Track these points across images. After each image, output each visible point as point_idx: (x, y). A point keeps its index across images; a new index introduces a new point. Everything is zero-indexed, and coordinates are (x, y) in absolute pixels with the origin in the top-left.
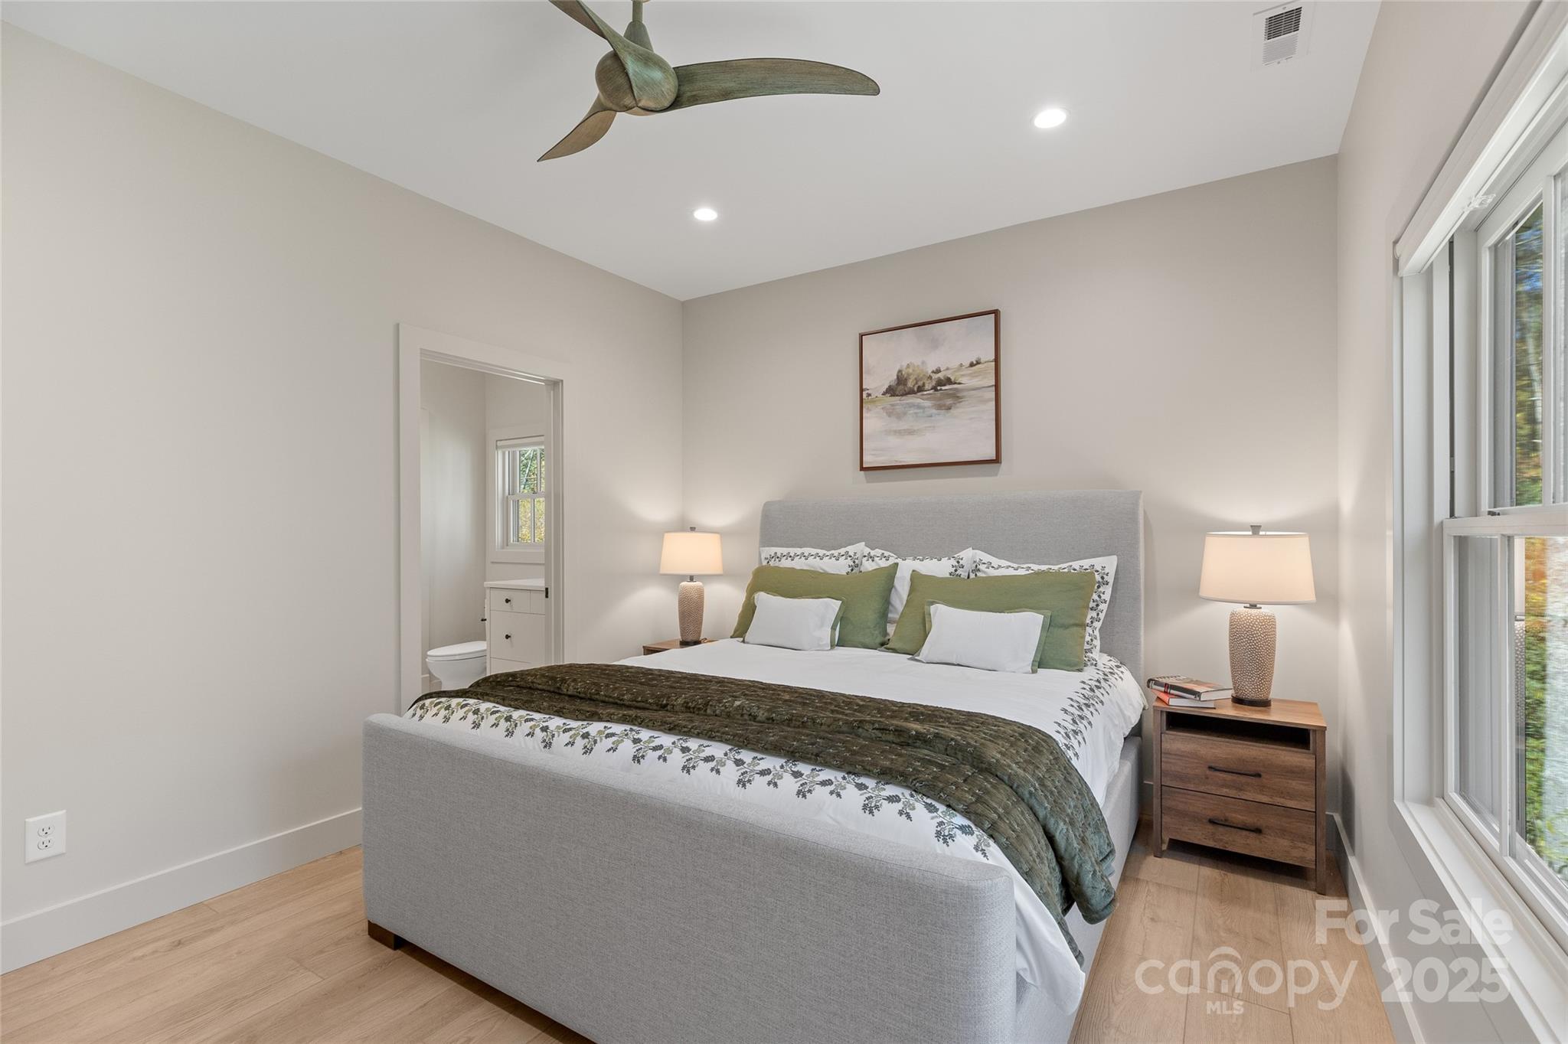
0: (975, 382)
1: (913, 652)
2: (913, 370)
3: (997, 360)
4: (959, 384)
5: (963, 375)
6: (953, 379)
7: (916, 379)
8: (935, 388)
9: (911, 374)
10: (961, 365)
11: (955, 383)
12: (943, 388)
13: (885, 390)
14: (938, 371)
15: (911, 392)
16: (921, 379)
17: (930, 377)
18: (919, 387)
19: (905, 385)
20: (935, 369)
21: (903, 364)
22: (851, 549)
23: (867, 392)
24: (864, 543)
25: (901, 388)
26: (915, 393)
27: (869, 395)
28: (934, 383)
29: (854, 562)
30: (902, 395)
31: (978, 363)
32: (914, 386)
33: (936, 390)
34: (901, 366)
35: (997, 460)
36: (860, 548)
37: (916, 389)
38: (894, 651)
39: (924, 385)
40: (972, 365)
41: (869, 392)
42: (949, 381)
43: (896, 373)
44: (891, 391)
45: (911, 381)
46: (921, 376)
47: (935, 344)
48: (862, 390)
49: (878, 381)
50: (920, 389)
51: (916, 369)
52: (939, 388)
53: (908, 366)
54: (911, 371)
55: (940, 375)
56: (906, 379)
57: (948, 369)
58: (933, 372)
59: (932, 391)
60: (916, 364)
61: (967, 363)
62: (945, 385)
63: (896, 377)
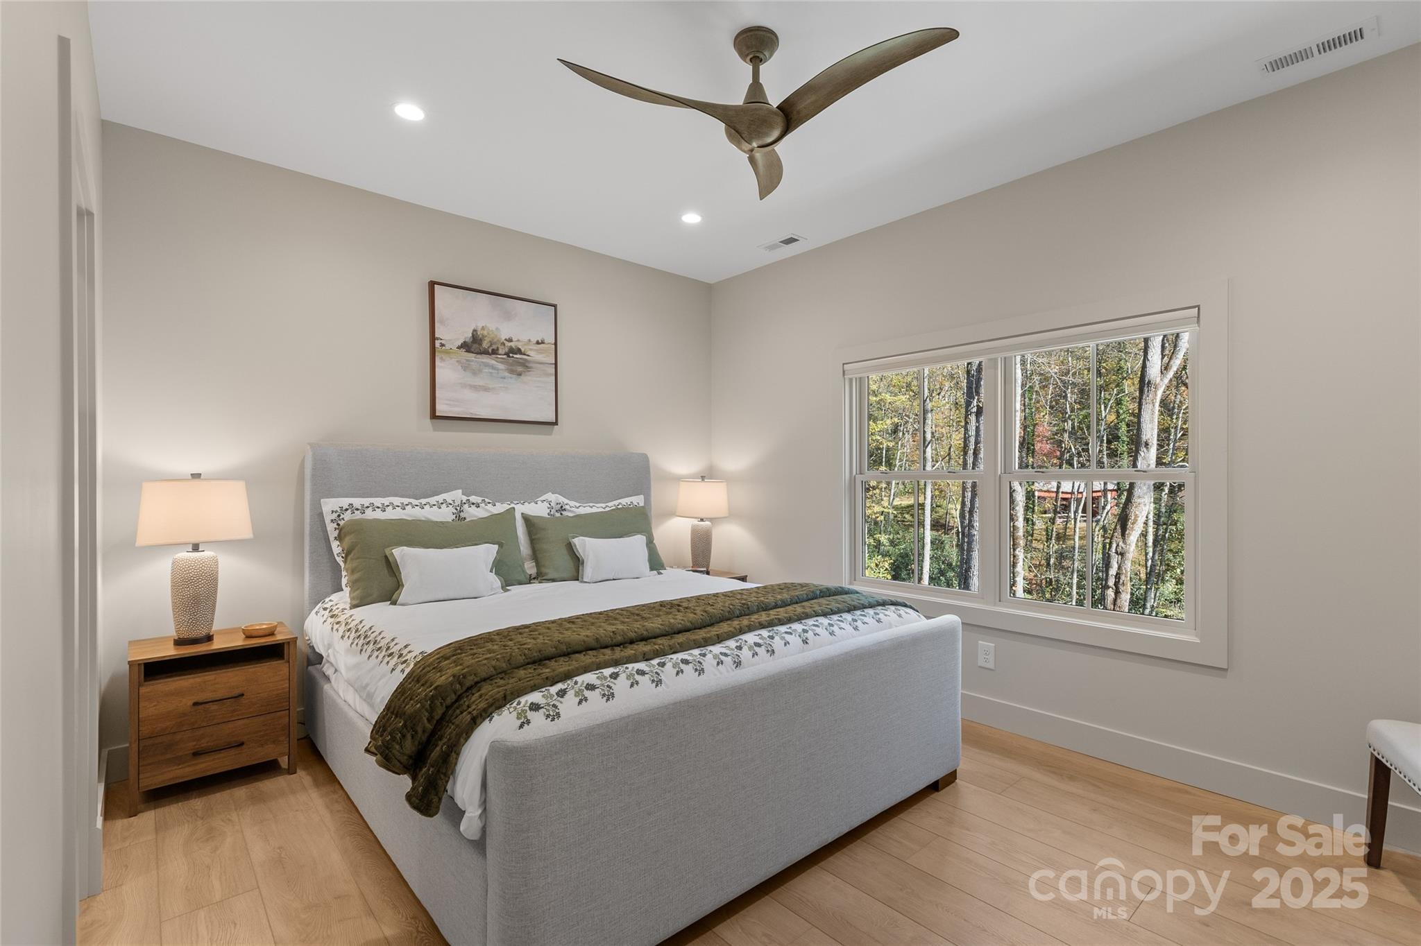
0: (539, 357)
1: (576, 577)
2: (488, 334)
3: (556, 344)
4: (529, 356)
5: (531, 350)
6: (523, 350)
7: (490, 342)
8: (508, 354)
9: (486, 336)
10: (530, 340)
11: (525, 354)
12: (515, 356)
13: (460, 344)
14: (510, 340)
15: (485, 352)
16: (495, 343)
17: (503, 344)
18: (493, 350)
19: (480, 344)
20: (507, 338)
21: (478, 325)
22: (448, 496)
23: (440, 341)
24: (460, 491)
25: (475, 345)
26: (490, 355)
27: (442, 345)
28: (507, 350)
29: (456, 509)
30: (477, 353)
31: (543, 342)
32: (488, 347)
33: (509, 356)
34: (477, 326)
35: (556, 423)
36: (457, 495)
37: (490, 351)
38: (553, 580)
39: (498, 349)
40: (538, 343)
41: (443, 342)
42: (519, 351)
43: (471, 331)
44: (465, 346)
45: (486, 342)
46: (495, 340)
47: (508, 316)
48: (433, 338)
49: (453, 332)
50: (495, 352)
51: (491, 333)
52: (511, 355)
53: (483, 328)
54: (485, 333)
55: (512, 344)
56: (481, 340)
57: (518, 341)
58: (506, 340)
59: (505, 356)
60: (490, 329)
61: (534, 340)
62: (516, 354)
63: (471, 335)
